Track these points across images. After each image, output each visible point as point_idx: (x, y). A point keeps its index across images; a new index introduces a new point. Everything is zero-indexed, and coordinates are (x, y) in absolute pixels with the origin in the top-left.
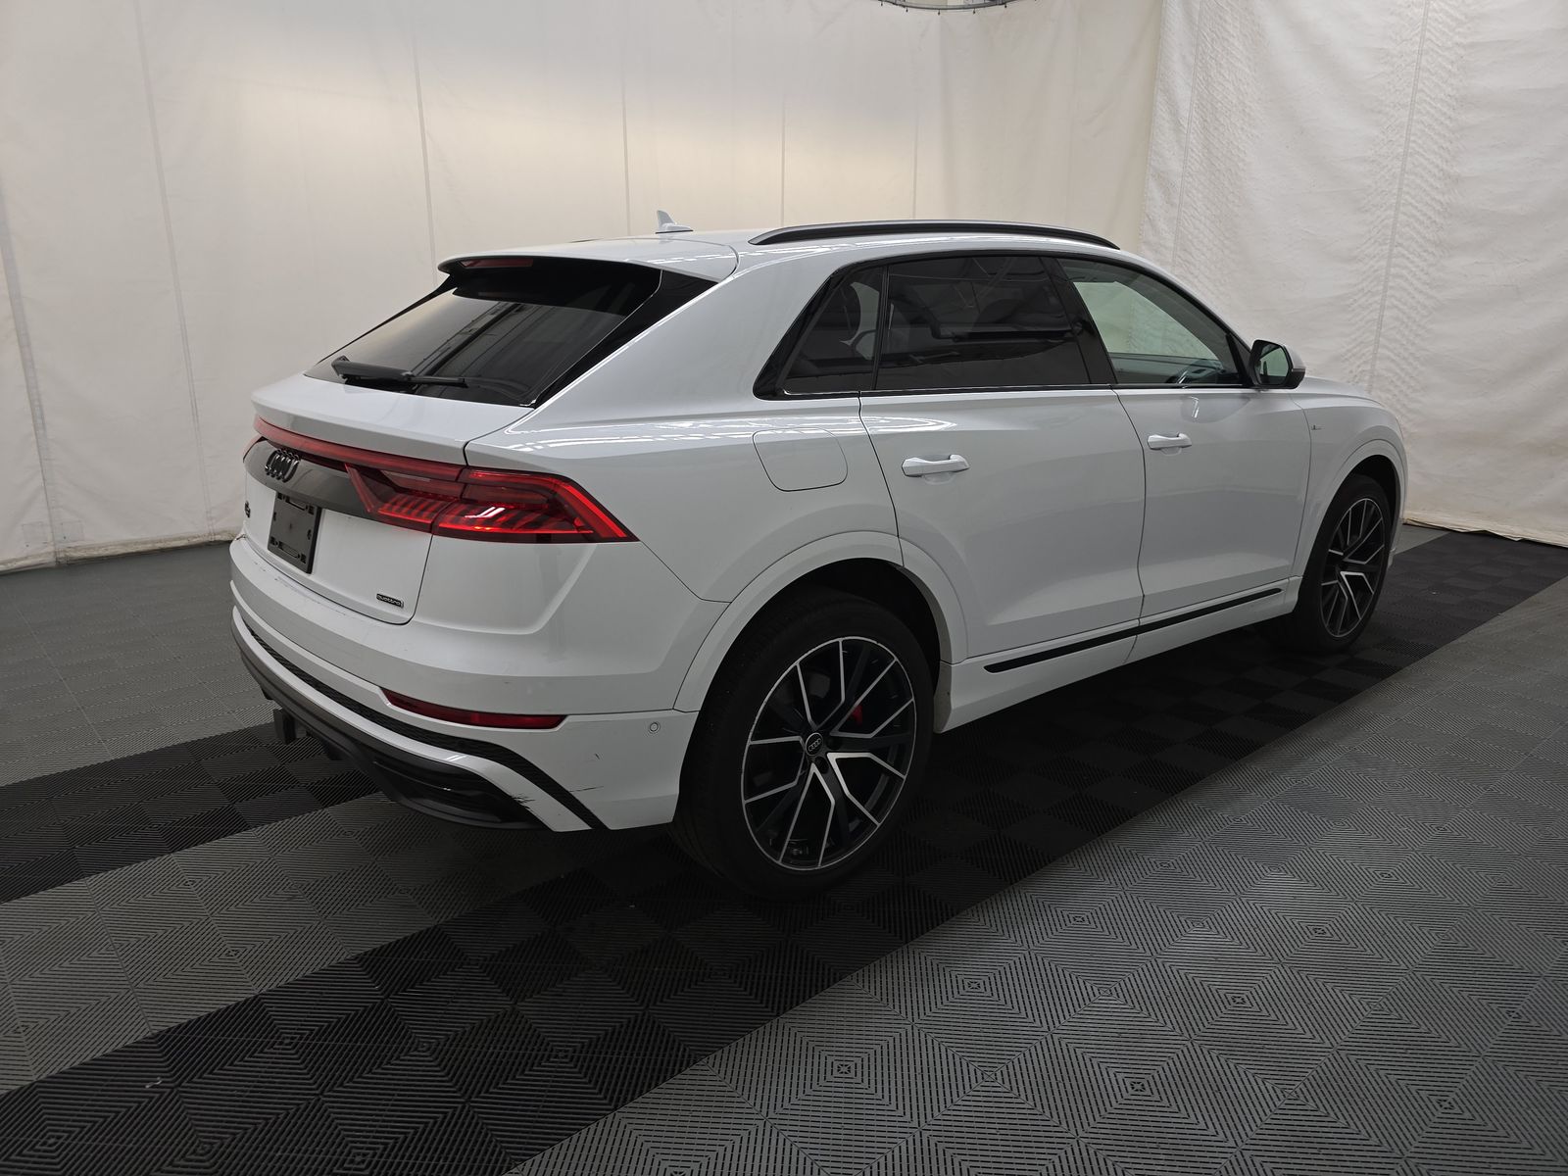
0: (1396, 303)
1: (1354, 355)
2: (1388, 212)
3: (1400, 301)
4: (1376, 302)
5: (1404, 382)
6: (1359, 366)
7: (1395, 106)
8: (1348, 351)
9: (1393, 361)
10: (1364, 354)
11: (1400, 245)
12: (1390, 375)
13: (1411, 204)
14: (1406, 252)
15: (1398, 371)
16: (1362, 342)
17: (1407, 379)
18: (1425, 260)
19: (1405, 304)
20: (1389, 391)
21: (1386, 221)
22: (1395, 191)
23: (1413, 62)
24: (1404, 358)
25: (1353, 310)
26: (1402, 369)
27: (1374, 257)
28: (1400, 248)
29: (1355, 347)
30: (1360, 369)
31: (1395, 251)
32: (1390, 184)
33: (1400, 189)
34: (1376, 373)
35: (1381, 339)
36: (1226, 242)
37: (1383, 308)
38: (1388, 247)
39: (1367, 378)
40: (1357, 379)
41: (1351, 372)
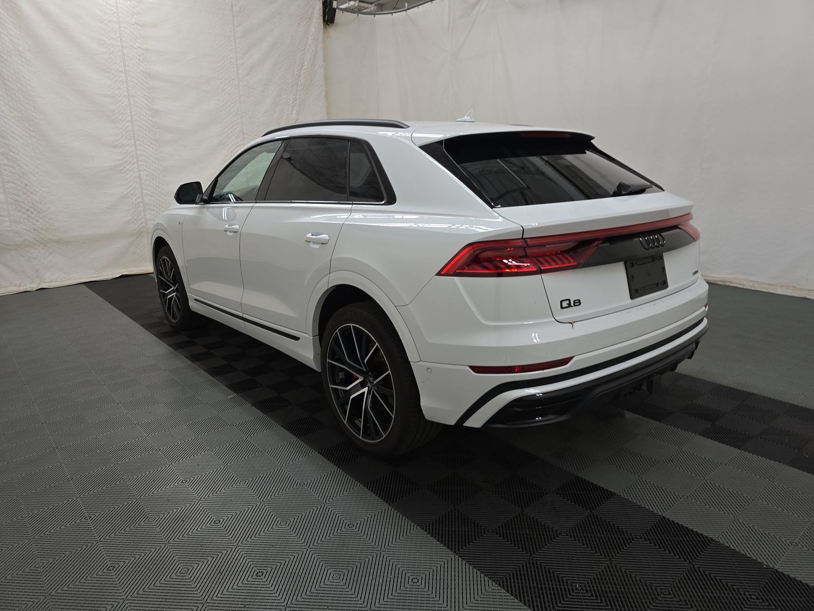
0: (145, 168)
1: (131, 195)
2: (128, 124)
3: (146, 167)
4: (134, 168)
5: (160, 205)
6: (136, 200)
7: (117, 71)
8: (128, 192)
9: (151, 196)
10: (137, 194)
11: (139, 140)
12: (153, 202)
13: (138, 120)
14: (142, 144)
15: (155, 200)
16: (134, 188)
17: (161, 204)
18: (153, 148)
19: (149, 169)
20: (154, 210)
21: (128, 128)
22: (129, 114)
23: (120, 50)
24: (157, 194)
25: (125, 172)
26: (157, 199)
27: (127, 145)
28: (139, 142)
29: (131, 191)
30: (137, 201)
31: (137, 143)
32: (125, 110)
33: (131, 113)
34: (145, 202)
35: (143, 186)
36: (31, 133)
37: (139, 170)
38: (133, 141)
39: (141, 205)
40: (137, 206)
41: (133, 203)
